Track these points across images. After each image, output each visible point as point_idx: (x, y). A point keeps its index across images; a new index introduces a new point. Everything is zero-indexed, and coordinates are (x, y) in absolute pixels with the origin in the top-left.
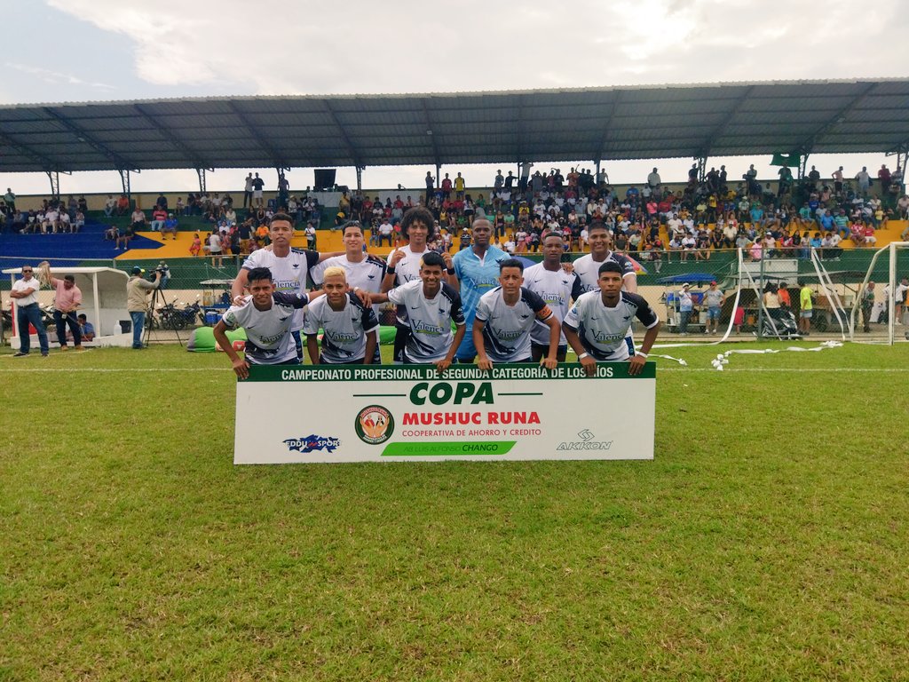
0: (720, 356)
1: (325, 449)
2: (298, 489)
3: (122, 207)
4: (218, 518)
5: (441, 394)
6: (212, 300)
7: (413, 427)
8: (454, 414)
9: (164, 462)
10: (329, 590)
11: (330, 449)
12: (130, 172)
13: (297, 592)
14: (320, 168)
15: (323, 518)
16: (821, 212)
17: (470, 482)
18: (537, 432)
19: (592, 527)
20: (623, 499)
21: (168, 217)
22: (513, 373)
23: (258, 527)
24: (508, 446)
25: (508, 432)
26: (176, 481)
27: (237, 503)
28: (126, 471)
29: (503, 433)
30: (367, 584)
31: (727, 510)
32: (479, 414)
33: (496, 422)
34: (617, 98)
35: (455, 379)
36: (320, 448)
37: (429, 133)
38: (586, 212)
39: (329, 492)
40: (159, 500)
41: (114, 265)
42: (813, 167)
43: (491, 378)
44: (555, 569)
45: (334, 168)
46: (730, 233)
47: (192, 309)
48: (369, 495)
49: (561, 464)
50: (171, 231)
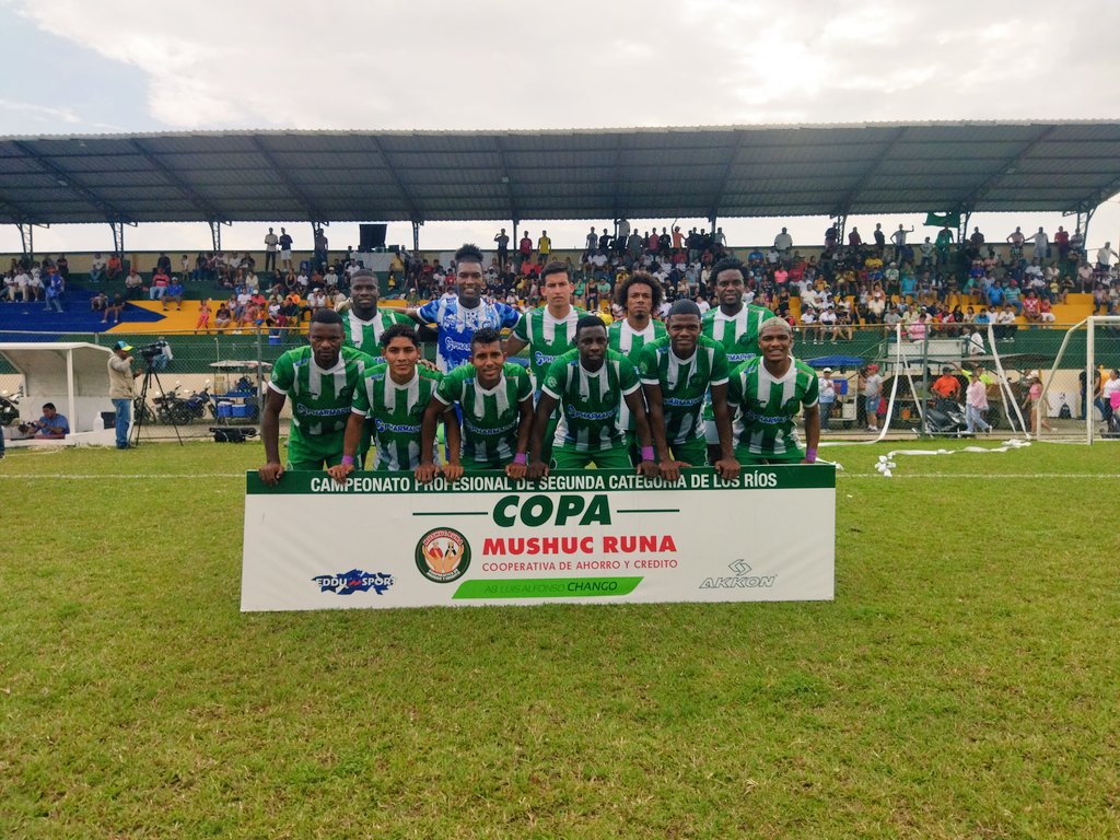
0: (882, 458)
1: (372, 590)
2: (333, 650)
3: (112, 270)
4: (212, 696)
5: (537, 511)
6: (226, 386)
7: (498, 558)
8: (555, 540)
9: (140, 608)
10: (381, 822)
11: (380, 589)
12: (124, 225)
13: (330, 826)
14: (366, 223)
15: (370, 696)
16: (988, 282)
17: (581, 636)
18: (673, 564)
19: (771, 707)
20: (805, 662)
21: (171, 282)
22: (637, 481)
23: (271, 712)
24: (632, 584)
25: (631, 564)
26: (155, 637)
27: (242, 672)
28: (84, 621)
29: (624, 565)
30: (440, 810)
31: (956, 677)
32: (590, 539)
33: (615, 551)
34: (737, 141)
35: (557, 490)
36: (365, 589)
37: (506, 180)
38: (699, 280)
39: (378, 654)
40: (127, 668)
41: (97, 340)
42: (976, 229)
43: (608, 488)
44: (729, 779)
45: (384, 223)
46: (877, 307)
47: (200, 399)
48: (437, 658)
49: (707, 609)
50: (174, 300)
